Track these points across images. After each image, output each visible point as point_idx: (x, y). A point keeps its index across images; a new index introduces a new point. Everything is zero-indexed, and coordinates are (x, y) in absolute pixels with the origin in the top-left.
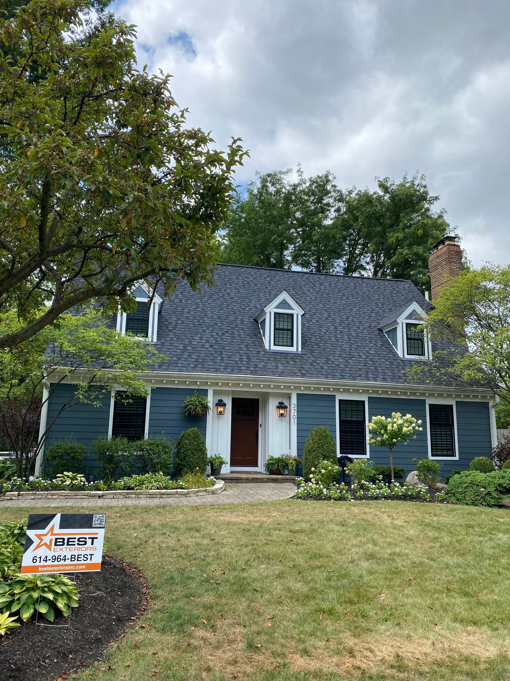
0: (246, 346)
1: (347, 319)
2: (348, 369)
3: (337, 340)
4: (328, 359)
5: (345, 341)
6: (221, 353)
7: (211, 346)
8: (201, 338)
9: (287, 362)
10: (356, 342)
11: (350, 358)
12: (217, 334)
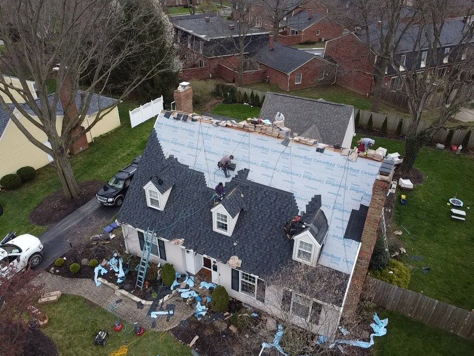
0: (204, 224)
1: (285, 207)
2: (249, 259)
3: (262, 230)
4: (243, 247)
5: (267, 232)
6: (189, 227)
7: (186, 220)
8: (185, 212)
9: (218, 244)
10: (274, 233)
11: (257, 249)
12: (195, 209)
